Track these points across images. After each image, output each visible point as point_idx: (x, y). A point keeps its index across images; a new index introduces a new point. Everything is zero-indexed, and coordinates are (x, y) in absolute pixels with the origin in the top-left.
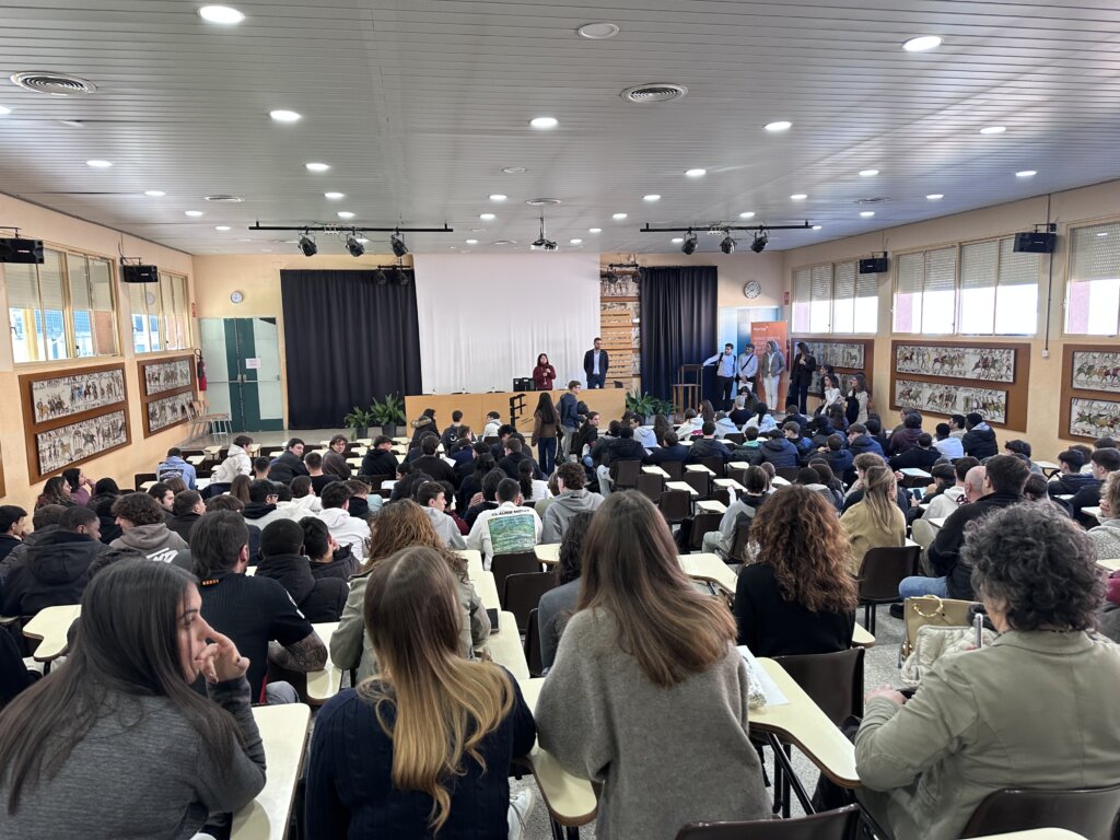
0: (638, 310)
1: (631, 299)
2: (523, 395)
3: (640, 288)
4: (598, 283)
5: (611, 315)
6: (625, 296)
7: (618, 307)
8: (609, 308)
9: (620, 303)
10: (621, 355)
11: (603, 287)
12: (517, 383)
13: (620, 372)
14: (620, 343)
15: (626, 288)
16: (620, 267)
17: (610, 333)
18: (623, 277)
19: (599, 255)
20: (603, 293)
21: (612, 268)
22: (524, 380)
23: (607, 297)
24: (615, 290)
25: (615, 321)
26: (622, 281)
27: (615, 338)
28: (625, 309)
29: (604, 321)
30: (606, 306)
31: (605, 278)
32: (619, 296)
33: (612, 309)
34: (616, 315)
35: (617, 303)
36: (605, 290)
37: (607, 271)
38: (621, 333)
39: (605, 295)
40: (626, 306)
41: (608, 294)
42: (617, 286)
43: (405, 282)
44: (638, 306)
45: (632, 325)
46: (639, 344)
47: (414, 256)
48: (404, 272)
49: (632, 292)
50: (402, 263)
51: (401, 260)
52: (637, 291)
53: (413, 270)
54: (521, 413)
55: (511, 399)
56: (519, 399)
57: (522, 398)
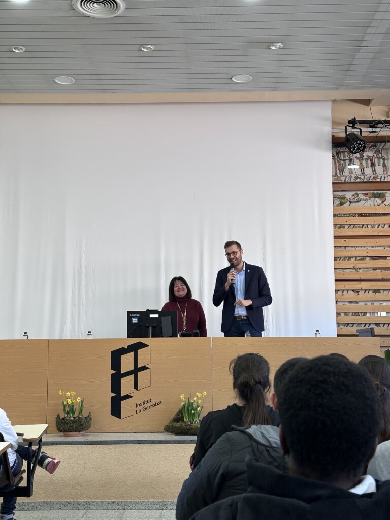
2: (143, 346)
5: (354, 215)
6: (382, 180)
7: (369, 201)
8: (351, 202)
9: (372, 194)
10: (375, 291)
11: (337, 163)
12: (135, 321)
13: (376, 324)
14: (375, 269)
15: (383, 166)
16: (371, 127)
17: (354, 249)
18: (376, 147)
19: (329, 104)
20: (338, 174)
21: (353, 127)
22: (151, 316)
23: (345, 183)
24: (362, 169)
25: (363, 225)
26: (375, 153)
27: (363, 258)
28: (383, 204)
29: (342, 227)
30: (344, 198)
31: (342, 149)
32: (370, 181)
33: (357, 204)
34: (365, 215)
35: (367, 194)
36: (342, 171)
37: (345, 136)
38: (375, 248)
39: (343, 179)
40: (384, 199)
41: (348, 178)
42: (364, 162)
54: (136, 387)
55: (113, 353)
56: (132, 353)
57: (140, 352)
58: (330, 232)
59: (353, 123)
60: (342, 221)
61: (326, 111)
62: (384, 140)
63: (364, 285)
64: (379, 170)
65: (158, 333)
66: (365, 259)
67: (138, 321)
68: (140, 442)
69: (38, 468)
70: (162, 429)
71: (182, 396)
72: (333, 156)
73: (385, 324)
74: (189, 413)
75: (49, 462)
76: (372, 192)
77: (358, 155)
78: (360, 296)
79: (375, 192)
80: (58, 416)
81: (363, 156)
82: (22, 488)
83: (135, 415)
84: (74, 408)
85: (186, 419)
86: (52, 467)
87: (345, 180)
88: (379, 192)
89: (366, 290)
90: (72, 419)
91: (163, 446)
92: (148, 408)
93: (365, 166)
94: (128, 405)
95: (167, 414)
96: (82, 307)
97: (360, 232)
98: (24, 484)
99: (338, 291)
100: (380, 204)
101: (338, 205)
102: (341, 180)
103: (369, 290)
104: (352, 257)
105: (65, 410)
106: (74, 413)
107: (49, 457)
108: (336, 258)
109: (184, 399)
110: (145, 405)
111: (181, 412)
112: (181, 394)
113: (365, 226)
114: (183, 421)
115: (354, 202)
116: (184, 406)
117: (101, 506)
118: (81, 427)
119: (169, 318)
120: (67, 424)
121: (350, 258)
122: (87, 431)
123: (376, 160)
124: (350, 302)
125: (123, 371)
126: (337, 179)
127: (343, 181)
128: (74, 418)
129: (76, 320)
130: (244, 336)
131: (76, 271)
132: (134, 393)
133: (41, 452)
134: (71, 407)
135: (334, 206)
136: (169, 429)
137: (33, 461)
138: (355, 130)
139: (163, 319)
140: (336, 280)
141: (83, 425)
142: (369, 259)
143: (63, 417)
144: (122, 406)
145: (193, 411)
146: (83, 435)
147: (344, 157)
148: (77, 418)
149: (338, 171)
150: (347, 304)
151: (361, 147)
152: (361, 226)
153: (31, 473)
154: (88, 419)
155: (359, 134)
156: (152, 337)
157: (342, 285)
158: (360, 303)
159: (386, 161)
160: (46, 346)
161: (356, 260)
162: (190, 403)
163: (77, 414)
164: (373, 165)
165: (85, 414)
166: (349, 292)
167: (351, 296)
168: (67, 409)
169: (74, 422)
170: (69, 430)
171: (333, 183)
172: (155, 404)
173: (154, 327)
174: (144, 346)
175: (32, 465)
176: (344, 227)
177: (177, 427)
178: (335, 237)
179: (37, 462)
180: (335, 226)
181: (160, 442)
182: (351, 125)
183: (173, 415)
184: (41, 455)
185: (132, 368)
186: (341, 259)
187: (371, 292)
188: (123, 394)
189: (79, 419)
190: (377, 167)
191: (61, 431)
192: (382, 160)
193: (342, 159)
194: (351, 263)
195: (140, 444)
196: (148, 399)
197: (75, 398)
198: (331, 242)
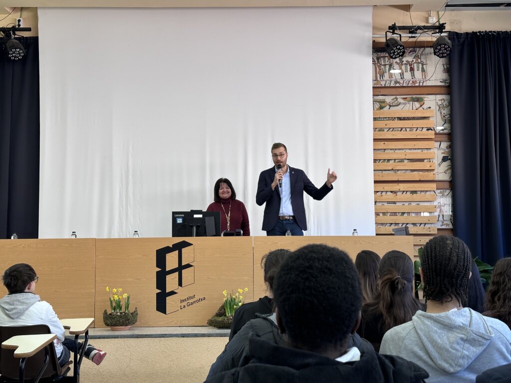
0: (446, 111)
1: (432, 90)
2: (186, 244)
3: (449, 70)
4: (367, 61)
5: (393, 119)
6: (421, 84)
7: (408, 105)
8: (390, 106)
9: (411, 98)
10: (413, 192)
11: (378, 68)
12: (180, 221)
13: (413, 224)
14: (412, 171)
15: (422, 71)
16: (410, 33)
17: (393, 151)
18: (415, 52)
19: (371, 9)
20: (379, 79)
21: (393, 33)
22: (196, 216)
23: (385, 87)
24: (402, 74)
25: (402, 128)
26: (414, 58)
27: (402, 161)
28: (421, 108)
29: (381, 130)
30: (384, 102)
31: (382, 54)
32: (409, 85)
33: (396, 108)
34: (404, 119)
35: (406, 98)
36: (382, 75)
37: (385, 41)
38: (413, 151)
39: (383, 83)
40: (422, 103)
41: (388, 82)
42: (403, 67)
43: (17, 53)
44: (446, 103)
45: (433, 137)
46: (450, 171)
47: (40, 12)
48: (21, 39)
49: (433, 78)
50: (19, 25)
51: (19, 21)
52: (444, 76)
53: (38, 37)
54: (180, 284)
55: (158, 251)
56: (177, 252)
57: (184, 250)
58: (370, 135)
59: (393, 28)
60: (381, 124)
61: (367, 16)
62: (423, 45)
63: (402, 187)
64: (418, 74)
65: (202, 232)
66: (404, 162)
67: (183, 220)
68: (183, 336)
69: (84, 359)
70: (205, 323)
71: (225, 293)
72: (374, 61)
73: (421, 224)
74: (231, 308)
75: (96, 354)
76: (410, 96)
77: (397, 60)
78: (398, 197)
79: (414, 96)
80: (105, 312)
81: (403, 61)
82: (70, 378)
83: (180, 310)
84: (121, 304)
85: (228, 314)
86: (99, 359)
87: (385, 85)
88: (418, 96)
89: (404, 191)
90: (119, 314)
91: (205, 339)
92: (192, 304)
93: (404, 71)
94: (173, 301)
95: (210, 309)
96: (129, 208)
97: (400, 135)
98: (70, 374)
99: (377, 192)
100: (419, 108)
101: (377, 109)
102: (381, 85)
103: (407, 191)
104: (391, 160)
105: (112, 306)
106: (121, 309)
107: (96, 349)
108: (375, 161)
109: (226, 295)
110: (189, 301)
111: (223, 308)
112: (224, 290)
113: (404, 129)
114: (226, 315)
115: (393, 106)
116: (226, 301)
118: (128, 322)
119: (213, 218)
120: (114, 318)
121: (389, 160)
122: (133, 325)
123: (415, 65)
124: (389, 202)
125: (167, 269)
126: (377, 84)
127: (383, 86)
128: (121, 313)
129: (124, 221)
130: (285, 235)
131: (124, 173)
132: (179, 290)
133: (88, 344)
134: (118, 303)
135: (374, 109)
136: (212, 323)
137: (80, 353)
138: (395, 35)
139: (207, 219)
140: (376, 182)
141: (129, 319)
142: (407, 161)
143: (111, 312)
144: (167, 301)
145: (235, 307)
146: (129, 330)
147: (385, 61)
148: (124, 314)
149: (378, 76)
150: (386, 204)
151: (401, 52)
152: (400, 129)
153: (77, 364)
154: (135, 314)
155: (399, 39)
156: (196, 236)
157: (381, 187)
158: (398, 204)
159: (424, 66)
160: (93, 245)
161: (395, 162)
162: (232, 299)
163: (123, 310)
164: (412, 69)
165: (131, 309)
166: (388, 193)
167: (390, 197)
168: (114, 304)
169: (120, 317)
170: (115, 325)
171: (373, 88)
172: (199, 301)
173: (198, 227)
174: (189, 244)
175: (79, 356)
176: (383, 131)
177: (219, 322)
178: (375, 140)
179: (83, 353)
180: (375, 129)
181: (203, 335)
182: (391, 31)
183: (216, 310)
184: (87, 347)
185: (177, 266)
186: (381, 162)
187: (408, 193)
188: (168, 291)
189: (125, 314)
190: (416, 72)
191: (108, 325)
192: (420, 65)
193: (383, 64)
194: (390, 165)
195: (183, 337)
196: (192, 295)
197: (122, 294)
198: (370, 145)
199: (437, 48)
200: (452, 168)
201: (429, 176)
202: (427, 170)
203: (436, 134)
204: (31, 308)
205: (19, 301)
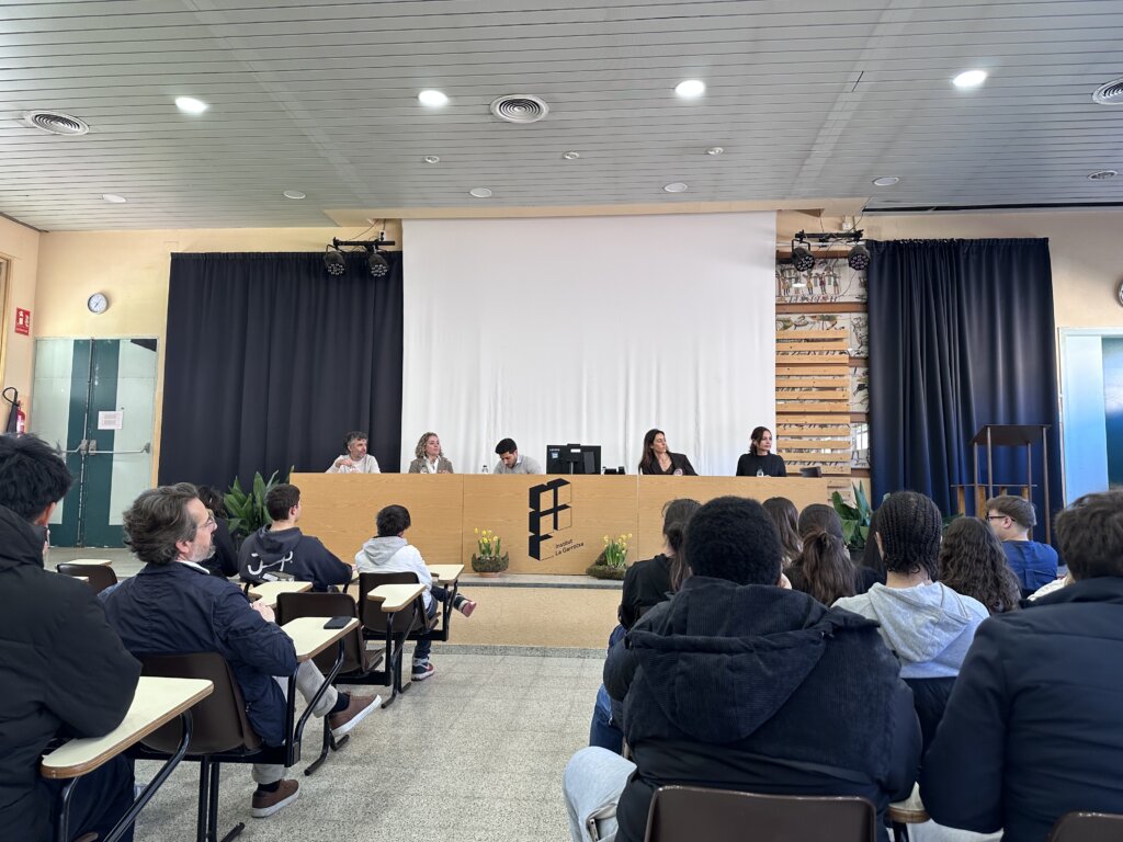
0: (862, 332)
1: (847, 308)
2: (561, 482)
3: (866, 285)
4: (769, 275)
5: (800, 341)
6: (833, 301)
7: (817, 324)
8: (796, 326)
9: (821, 316)
10: (822, 426)
11: (781, 282)
12: (555, 456)
13: (821, 462)
14: (821, 400)
15: (834, 286)
16: (821, 241)
17: (799, 378)
18: (827, 264)
19: (774, 215)
20: (783, 294)
21: (801, 242)
22: (573, 451)
23: (790, 304)
24: (810, 289)
25: (810, 352)
26: (825, 270)
27: (809, 389)
28: (833, 329)
29: (785, 353)
30: (789, 321)
31: (787, 265)
32: (819, 301)
33: (803, 328)
34: (813, 340)
35: (815, 317)
36: (787, 290)
37: (790, 250)
38: (822, 378)
39: (788, 299)
40: (834, 322)
41: (793, 298)
42: (812, 281)
43: (380, 270)
44: (862, 323)
45: (847, 361)
46: (866, 402)
47: (404, 224)
48: (384, 254)
49: (848, 293)
50: (382, 239)
51: (382, 234)
52: (861, 291)
53: (401, 252)
54: (556, 527)
55: (531, 490)
56: (552, 491)
57: (560, 489)
58: (772, 359)
59: (801, 236)
60: (785, 347)
61: (770, 223)
62: (836, 255)
63: (809, 419)
64: (830, 289)
65: (580, 470)
66: (811, 390)
67: (559, 456)
68: (560, 586)
69: (454, 610)
70: (584, 572)
71: (606, 538)
72: (777, 274)
73: (831, 462)
74: (614, 556)
75: (465, 605)
76: (820, 314)
77: (805, 273)
78: (804, 430)
79: (825, 314)
80: (474, 556)
81: (812, 274)
82: (438, 632)
83: (555, 556)
84: (491, 547)
85: (610, 562)
86: (468, 610)
87: (790, 301)
88: (829, 314)
89: (811, 425)
90: (488, 558)
91: (585, 591)
92: (569, 550)
93: (813, 285)
94: (547, 546)
95: (589, 556)
97: (807, 359)
98: (439, 627)
99: (780, 424)
100: (830, 328)
101: (781, 330)
102: (786, 301)
103: (815, 424)
104: (797, 388)
105: (481, 549)
106: (490, 553)
107: (465, 599)
108: (777, 389)
109: (607, 541)
110: (566, 546)
111: (604, 555)
112: (605, 536)
113: (812, 353)
114: (607, 564)
115: (800, 326)
116: (608, 548)
117: (519, 651)
118: (498, 568)
119: (593, 453)
120: (483, 564)
121: (793, 388)
122: (504, 572)
123: (827, 279)
124: (792, 437)
125: (541, 510)
126: (781, 300)
127: (788, 302)
128: (491, 558)
132: (554, 533)
133: (457, 593)
134: (488, 546)
135: (777, 329)
136: (591, 573)
137: (449, 603)
138: (803, 244)
139: (586, 454)
140: (778, 413)
141: (499, 565)
142: (816, 389)
143: (479, 557)
144: (541, 546)
145: (618, 555)
146: (500, 576)
147: (790, 274)
149: (782, 291)
150: (790, 439)
151: (810, 263)
152: (807, 353)
153: (446, 615)
154: (506, 559)
155: (807, 248)
156: (575, 473)
157: (784, 419)
158: (805, 439)
159: (837, 280)
161: (801, 390)
162: (614, 545)
163: (493, 554)
164: (822, 283)
165: (502, 554)
166: (793, 426)
167: (795, 430)
168: (483, 548)
169: (490, 562)
170: (485, 571)
171: (776, 304)
172: (575, 547)
173: (575, 463)
174: (566, 483)
176: (788, 354)
177: (600, 571)
178: (778, 365)
179: (453, 604)
180: (778, 352)
181: (583, 587)
182: (799, 239)
183: (596, 558)
184: (456, 596)
185: (552, 506)
186: (784, 390)
187: (817, 426)
188: (542, 534)
189: (495, 559)
190: (827, 286)
191: (477, 571)
192: (832, 279)
193: (788, 277)
194: (796, 394)
195: (560, 588)
196: (568, 540)
197: (491, 537)
198: (772, 370)
199: (853, 258)
200: (870, 397)
201: (842, 407)
202: (840, 400)
203: (850, 358)
204: (397, 554)
205: (384, 545)
